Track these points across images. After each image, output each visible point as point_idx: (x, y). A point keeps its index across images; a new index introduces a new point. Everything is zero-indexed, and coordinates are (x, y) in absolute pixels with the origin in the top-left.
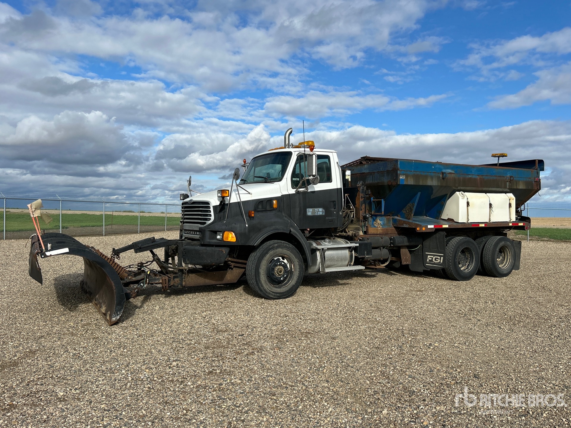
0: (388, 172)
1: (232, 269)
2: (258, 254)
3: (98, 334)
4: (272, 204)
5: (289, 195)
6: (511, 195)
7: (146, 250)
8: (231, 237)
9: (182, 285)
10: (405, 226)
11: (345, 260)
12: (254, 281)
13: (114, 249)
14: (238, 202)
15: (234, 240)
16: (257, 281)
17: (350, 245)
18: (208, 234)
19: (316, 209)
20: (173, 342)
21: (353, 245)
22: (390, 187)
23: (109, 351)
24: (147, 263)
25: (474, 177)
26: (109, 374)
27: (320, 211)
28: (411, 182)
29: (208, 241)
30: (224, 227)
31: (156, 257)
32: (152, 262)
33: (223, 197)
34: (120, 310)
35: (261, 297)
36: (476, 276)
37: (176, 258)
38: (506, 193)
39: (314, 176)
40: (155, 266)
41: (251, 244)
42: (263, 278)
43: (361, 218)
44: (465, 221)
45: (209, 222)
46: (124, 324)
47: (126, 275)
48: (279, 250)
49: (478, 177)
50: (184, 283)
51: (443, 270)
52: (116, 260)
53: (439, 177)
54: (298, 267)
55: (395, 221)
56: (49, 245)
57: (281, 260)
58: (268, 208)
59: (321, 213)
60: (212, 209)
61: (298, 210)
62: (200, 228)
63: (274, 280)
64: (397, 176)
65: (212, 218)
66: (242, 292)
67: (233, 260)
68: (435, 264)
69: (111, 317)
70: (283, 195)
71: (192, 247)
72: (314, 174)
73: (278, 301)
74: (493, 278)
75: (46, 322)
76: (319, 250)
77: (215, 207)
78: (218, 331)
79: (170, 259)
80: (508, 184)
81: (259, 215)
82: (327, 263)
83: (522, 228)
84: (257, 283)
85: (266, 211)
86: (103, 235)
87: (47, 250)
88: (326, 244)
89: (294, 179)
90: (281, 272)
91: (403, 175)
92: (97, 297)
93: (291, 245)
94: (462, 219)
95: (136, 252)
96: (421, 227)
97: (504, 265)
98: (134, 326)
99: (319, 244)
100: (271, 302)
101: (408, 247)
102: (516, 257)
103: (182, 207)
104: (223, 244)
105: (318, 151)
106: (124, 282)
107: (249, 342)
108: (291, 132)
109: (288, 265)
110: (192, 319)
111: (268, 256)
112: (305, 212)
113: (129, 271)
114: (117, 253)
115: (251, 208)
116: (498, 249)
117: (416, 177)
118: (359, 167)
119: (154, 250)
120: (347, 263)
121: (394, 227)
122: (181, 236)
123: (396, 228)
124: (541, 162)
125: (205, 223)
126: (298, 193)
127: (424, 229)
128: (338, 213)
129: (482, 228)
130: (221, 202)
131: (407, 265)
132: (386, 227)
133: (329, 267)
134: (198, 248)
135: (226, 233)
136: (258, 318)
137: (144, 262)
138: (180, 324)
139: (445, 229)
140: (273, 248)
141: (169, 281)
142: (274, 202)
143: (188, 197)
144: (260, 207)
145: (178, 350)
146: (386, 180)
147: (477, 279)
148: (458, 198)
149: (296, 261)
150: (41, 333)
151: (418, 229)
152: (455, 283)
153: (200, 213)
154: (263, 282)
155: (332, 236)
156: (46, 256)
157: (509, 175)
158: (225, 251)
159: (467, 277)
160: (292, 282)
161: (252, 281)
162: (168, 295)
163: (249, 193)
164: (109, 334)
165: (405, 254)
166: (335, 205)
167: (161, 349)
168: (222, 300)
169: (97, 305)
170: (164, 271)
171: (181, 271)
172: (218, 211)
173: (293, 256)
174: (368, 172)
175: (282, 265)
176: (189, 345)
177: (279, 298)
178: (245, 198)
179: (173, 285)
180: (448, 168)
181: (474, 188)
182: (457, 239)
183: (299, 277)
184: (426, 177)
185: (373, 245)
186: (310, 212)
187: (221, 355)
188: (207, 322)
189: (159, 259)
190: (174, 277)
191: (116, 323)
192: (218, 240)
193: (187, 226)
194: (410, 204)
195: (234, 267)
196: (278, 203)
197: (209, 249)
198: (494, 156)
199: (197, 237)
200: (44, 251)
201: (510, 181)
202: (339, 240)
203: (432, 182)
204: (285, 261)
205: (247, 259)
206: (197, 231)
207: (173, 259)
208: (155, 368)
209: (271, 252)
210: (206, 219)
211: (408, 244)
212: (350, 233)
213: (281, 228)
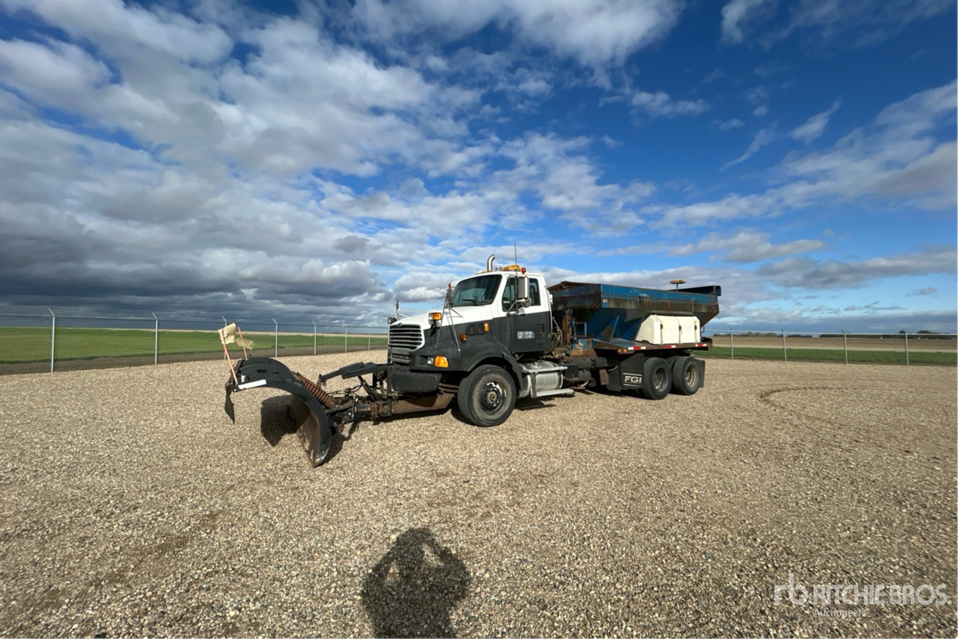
0: (590, 296)
1: (442, 394)
2: (471, 380)
3: (299, 482)
4: (483, 328)
5: (500, 318)
6: (695, 318)
7: (354, 376)
8: (443, 362)
9: (391, 412)
10: (605, 348)
11: (555, 383)
12: (467, 409)
13: (320, 375)
14: (450, 326)
15: (446, 365)
16: (470, 408)
17: (558, 368)
18: (418, 359)
19: (527, 333)
20: (388, 494)
21: (562, 368)
22: (593, 311)
23: (309, 512)
24: (355, 388)
25: (665, 301)
26: (306, 562)
27: (530, 335)
28: (613, 305)
29: (419, 366)
30: (435, 352)
31: (364, 383)
32: (360, 386)
33: (435, 321)
34: (325, 450)
35: (473, 424)
36: (669, 395)
37: (384, 382)
38: (691, 316)
39: (526, 299)
40: (363, 392)
41: (465, 370)
42: (476, 405)
43: (569, 341)
44: (659, 343)
45: (419, 347)
46: (329, 465)
47: (333, 403)
48: (492, 376)
49: (669, 302)
50: (393, 410)
51: (640, 390)
52: (322, 387)
53: (636, 301)
54: (510, 393)
55: (594, 343)
56: (243, 377)
57: (494, 385)
58: (480, 331)
59: (530, 337)
60: (422, 333)
61: (509, 333)
62: (410, 353)
63: (487, 407)
64: (600, 300)
65: (423, 342)
66: (451, 417)
67: (443, 385)
68: (633, 384)
69: (315, 458)
70: (494, 319)
71: (403, 373)
72: (526, 296)
73: (491, 428)
74: (683, 397)
75: (242, 461)
76: (529, 374)
77: (426, 331)
78: (439, 475)
79: (378, 383)
80: (693, 307)
81: (470, 338)
82: (537, 387)
83: (706, 349)
84: (470, 411)
85: (478, 334)
86: (313, 355)
87: (240, 383)
88: (536, 368)
89: (505, 302)
90: (493, 398)
91: (606, 298)
92: (301, 427)
93: (503, 370)
94: (656, 341)
95: (344, 378)
96: (622, 348)
97: (691, 384)
98: (341, 468)
99: (529, 368)
100: (485, 430)
101: (606, 368)
102: (701, 376)
103: (391, 331)
104: (435, 370)
105: (530, 275)
106: (330, 411)
107: (479, 493)
108: (493, 259)
109: (500, 391)
110: (406, 455)
111: (481, 382)
112: (516, 335)
113: (336, 398)
114: (323, 379)
115: (463, 332)
116: (686, 369)
117: (617, 301)
118: (560, 291)
119: (363, 377)
120: (555, 386)
121: (595, 349)
122: (389, 360)
123: (596, 350)
124: (718, 288)
125: (415, 348)
126: (508, 315)
127: (625, 351)
128: (547, 336)
129: (674, 349)
130: (432, 326)
131: (605, 386)
132: (586, 349)
133: (539, 390)
134: (408, 373)
135: (437, 358)
136: (478, 454)
137: (352, 387)
138: (393, 463)
139: (643, 351)
140: (486, 374)
141: (378, 408)
142: (486, 325)
143: (395, 320)
144: (472, 330)
145: (395, 510)
146: (588, 304)
147: (670, 397)
148: (653, 321)
149: (509, 387)
150: (232, 480)
151: (619, 351)
152: (653, 402)
153: (410, 337)
154: (476, 410)
155: (539, 359)
156: (239, 390)
157: (694, 300)
158: (437, 377)
159: (661, 396)
160: (505, 408)
161: (464, 408)
162: (377, 422)
163: (461, 316)
164: (312, 481)
165: (604, 375)
166: (543, 328)
167: (375, 508)
168: (433, 428)
169: (300, 437)
170: (372, 397)
171: (391, 398)
172: (429, 334)
173: (505, 381)
174: (569, 295)
175: (495, 391)
176: (407, 500)
177: (492, 425)
178: (457, 321)
179: (382, 413)
180: (643, 293)
181: (666, 312)
182: (652, 360)
183: (512, 402)
184: (625, 301)
185: (579, 367)
186: (520, 335)
187: (450, 518)
188: (423, 460)
189: (367, 385)
190: (384, 405)
191: (321, 464)
192: (429, 365)
193: (396, 350)
194: (608, 327)
195: (445, 392)
196: (490, 327)
197: (420, 375)
198: (673, 283)
199: (407, 361)
200: (237, 383)
201: (695, 305)
202: (547, 363)
203: (630, 306)
204: (498, 386)
205: (458, 385)
206: (406, 356)
207: (381, 384)
208: (370, 546)
209: (484, 378)
210: (417, 344)
211: (607, 365)
212: (557, 356)
213: (493, 352)
